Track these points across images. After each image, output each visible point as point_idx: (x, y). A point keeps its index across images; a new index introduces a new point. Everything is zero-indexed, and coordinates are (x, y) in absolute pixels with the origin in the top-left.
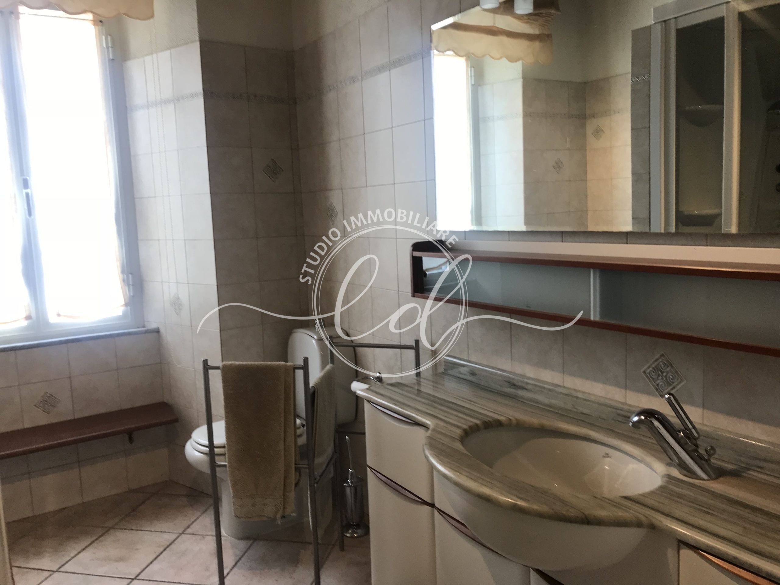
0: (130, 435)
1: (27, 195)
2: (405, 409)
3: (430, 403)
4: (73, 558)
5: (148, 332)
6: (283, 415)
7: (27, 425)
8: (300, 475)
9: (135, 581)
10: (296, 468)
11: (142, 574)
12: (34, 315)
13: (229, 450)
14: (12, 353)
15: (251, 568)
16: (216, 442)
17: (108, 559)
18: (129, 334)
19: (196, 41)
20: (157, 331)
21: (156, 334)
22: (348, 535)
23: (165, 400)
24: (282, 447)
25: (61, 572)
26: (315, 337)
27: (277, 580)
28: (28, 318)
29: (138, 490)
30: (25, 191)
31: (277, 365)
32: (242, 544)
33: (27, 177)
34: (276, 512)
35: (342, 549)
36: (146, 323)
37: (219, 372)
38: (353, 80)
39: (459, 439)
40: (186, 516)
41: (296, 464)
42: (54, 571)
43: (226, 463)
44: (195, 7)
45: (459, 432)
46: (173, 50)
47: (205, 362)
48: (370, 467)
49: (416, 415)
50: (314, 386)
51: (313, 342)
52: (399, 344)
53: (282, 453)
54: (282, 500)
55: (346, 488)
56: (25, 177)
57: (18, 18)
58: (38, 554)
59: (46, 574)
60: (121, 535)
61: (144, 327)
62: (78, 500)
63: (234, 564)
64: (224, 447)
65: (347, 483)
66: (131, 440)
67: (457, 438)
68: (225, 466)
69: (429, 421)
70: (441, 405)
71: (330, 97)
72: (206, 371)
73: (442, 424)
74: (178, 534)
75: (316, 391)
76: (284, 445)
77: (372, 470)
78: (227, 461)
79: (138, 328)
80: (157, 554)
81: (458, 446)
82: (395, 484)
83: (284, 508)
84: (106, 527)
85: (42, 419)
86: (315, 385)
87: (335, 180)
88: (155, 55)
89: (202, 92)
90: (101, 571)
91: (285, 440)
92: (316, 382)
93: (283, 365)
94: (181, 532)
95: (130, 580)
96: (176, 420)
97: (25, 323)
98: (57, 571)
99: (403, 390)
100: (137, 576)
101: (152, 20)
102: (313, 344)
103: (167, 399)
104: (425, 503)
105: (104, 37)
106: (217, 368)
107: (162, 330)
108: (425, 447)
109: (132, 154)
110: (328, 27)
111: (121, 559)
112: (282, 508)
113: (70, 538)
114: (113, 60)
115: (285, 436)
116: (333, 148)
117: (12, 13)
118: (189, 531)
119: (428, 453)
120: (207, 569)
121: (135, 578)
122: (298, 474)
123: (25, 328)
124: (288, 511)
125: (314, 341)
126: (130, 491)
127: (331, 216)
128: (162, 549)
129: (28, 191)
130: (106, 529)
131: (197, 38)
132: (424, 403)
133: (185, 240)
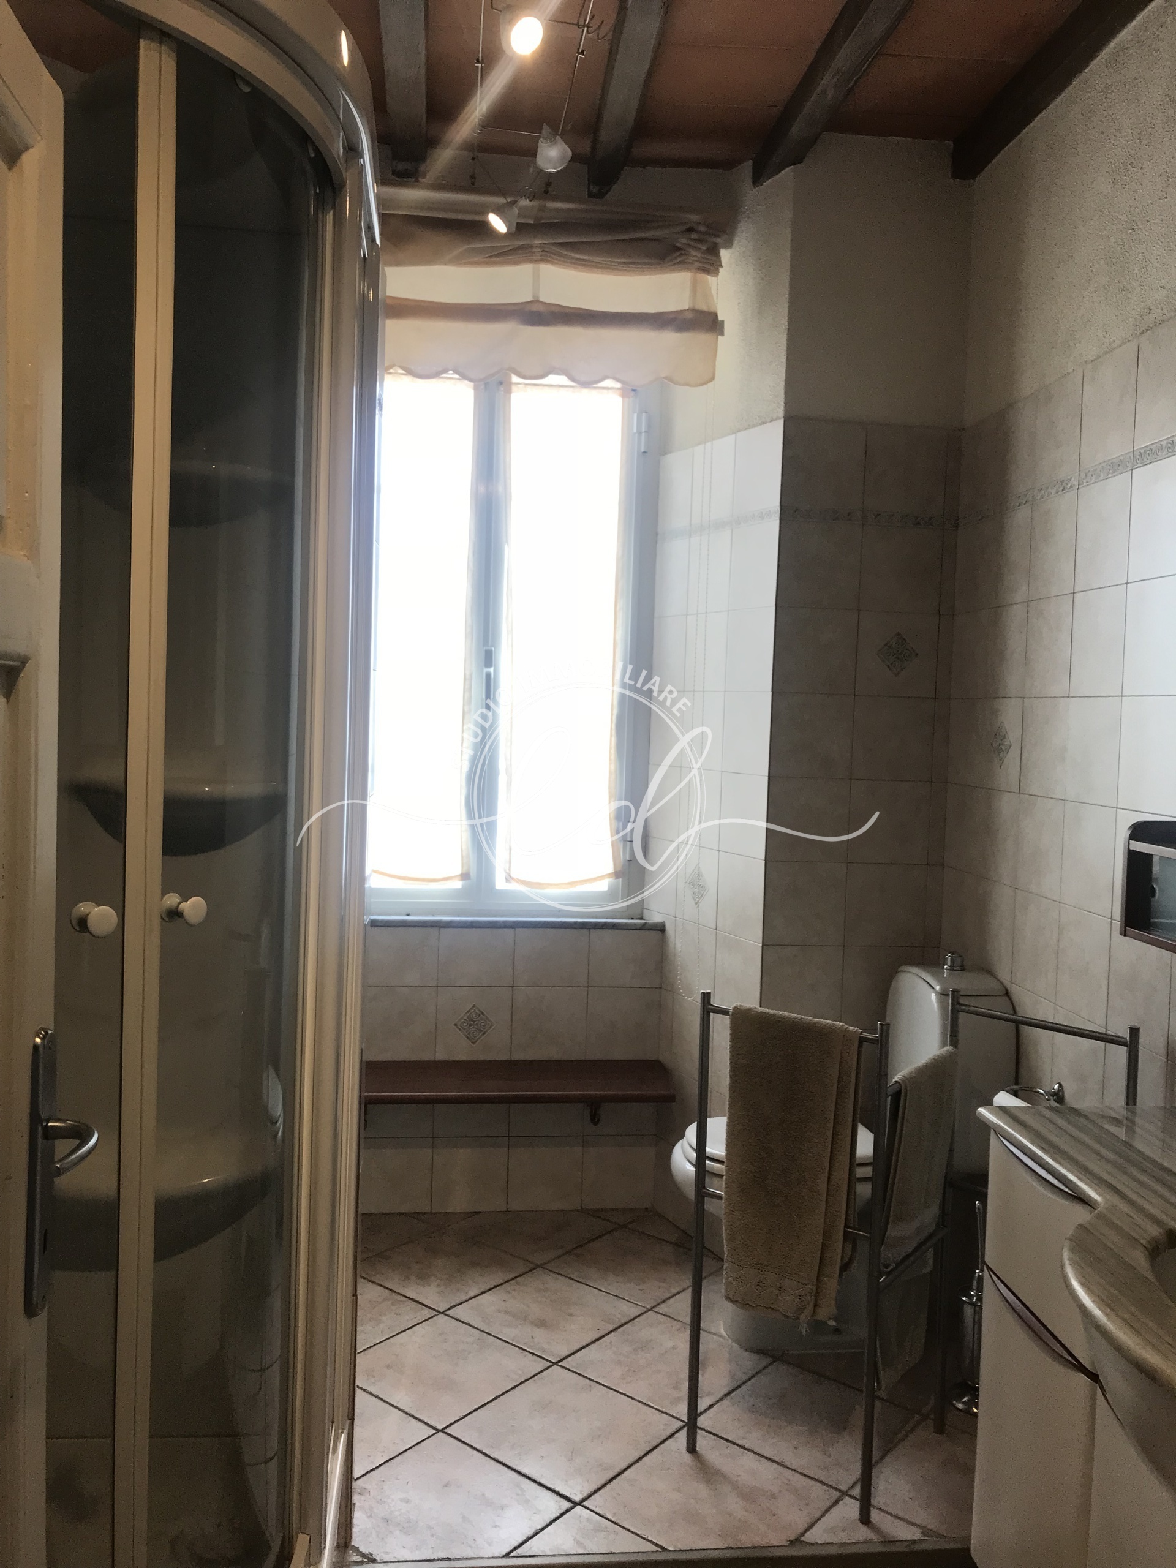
0: (594, 1108)
1: (488, 675)
2: (1061, 1164)
3: (1120, 1161)
4: (471, 1298)
5: (645, 927)
6: (830, 1125)
7: (441, 1056)
8: (854, 1250)
9: (555, 1366)
10: (846, 1233)
11: (569, 1359)
12: (473, 874)
13: (728, 1169)
14: (434, 931)
15: (753, 1410)
16: (709, 1150)
17: (523, 1318)
18: (614, 926)
19: (778, 418)
20: (661, 929)
21: (660, 933)
22: (960, 1406)
23: (661, 1059)
24: (823, 1186)
25: (448, 1316)
26: (938, 988)
27: (796, 1448)
28: (465, 876)
29: (596, 1213)
30: (486, 670)
31: (831, 1027)
32: (749, 1361)
33: (493, 649)
34: (801, 1310)
35: (940, 1429)
36: (646, 913)
37: (727, 1020)
38: (1063, 486)
39: (1148, 1246)
40: (664, 1281)
41: (846, 1226)
42: (440, 1313)
43: (722, 1193)
44: (784, 360)
45: (1155, 1231)
46: (739, 434)
47: (706, 997)
48: (989, 1268)
49: (1080, 1179)
50: (900, 1081)
51: (930, 998)
52: (1103, 1031)
53: (824, 1198)
54: (814, 1288)
55: (965, 1306)
56: (489, 648)
57: (509, 392)
58: (423, 1277)
59: (427, 1313)
60: (555, 1284)
61: (641, 918)
62: (499, 1204)
63: (725, 1391)
64: (721, 1162)
65: (970, 1297)
66: (595, 1119)
67: (1144, 1242)
68: (719, 1197)
69: (1100, 1195)
70: (1144, 1171)
71: (1020, 517)
72: (705, 1016)
73: (1124, 1207)
74: (645, 1310)
75: (903, 1091)
76: (828, 1184)
77: (991, 1273)
78: (723, 1189)
79: (633, 919)
80: (602, 1333)
81: (1139, 1259)
82: (1029, 1314)
83: (816, 1306)
84: (532, 1263)
85: (462, 1051)
86: (903, 1081)
87: (1012, 681)
88: (709, 444)
89: (779, 508)
90: (508, 1333)
91: (830, 1174)
92: (906, 1075)
93: (841, 1028)
94: (648, 1307)
95: (549, 1364)
96: (671, 1099)
97: (458, 884)
98: (442, 1313)
99: (1069, 1122)
100: (561, 1361)
101: (710, 385)
102: (931, 1001)
103: (664, 1057)
104: (1080, 1368)
105: (635, 416)
106: (724, 1012)
107: (668, 927)
108: (1067, 1243)
109: (656, 615)
110: (1028, 384)
111: (542, 1324)
112: (812, 1304)
113: (475, 1264)
114: (644, 452)
115: (830, 1167)
116: (1015, 615)
117: (501, 383)
118: (663, 1308)
119: (1066, 1254)
120: (676, 1387)
121: (556, 1363)
122: (849, 1246)
123: (457, 893)
124: (822, 1314)
125: (933, 996)
126: (584, 1212)
127: (999, 751)
128: (611, 1328)
129: (492, 670)
130: (531, 1266)
131: (781, 412)
132: (1108, 1161)
133: (722, 771)
